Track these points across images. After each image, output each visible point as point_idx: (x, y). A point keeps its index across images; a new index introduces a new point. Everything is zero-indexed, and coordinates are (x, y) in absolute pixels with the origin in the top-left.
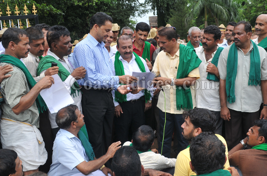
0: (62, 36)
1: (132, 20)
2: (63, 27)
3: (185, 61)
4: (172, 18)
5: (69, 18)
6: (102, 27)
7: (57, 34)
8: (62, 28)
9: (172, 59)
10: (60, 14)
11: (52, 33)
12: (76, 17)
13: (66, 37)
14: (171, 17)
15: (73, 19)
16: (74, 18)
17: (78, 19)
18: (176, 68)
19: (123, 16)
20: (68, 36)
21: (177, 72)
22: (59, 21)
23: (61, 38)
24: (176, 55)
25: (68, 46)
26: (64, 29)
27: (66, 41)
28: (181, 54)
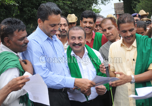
0: (17, 31)
1: (96, 8)
2: (18, 20)
3: (144, 51)
4: (141, 4)
5: (25, 9)
6: (46, 22)
7: (11, 29)
8: (16, 22)
9: (128, 50)
10: (14, 5)
11: (5, 28)
12: (33, 8)
13: (21, 32)
14: (139, 2)
15: (29, 11)
16: (30, 9)
17: (35, 10)
18: (134, 60)
19: (84, 4)
20: (23, 31)
21: (134, 65)
22: (13, 12)
23: (15, 33)
24: (133, 46)
25: (23, 42)
26: (19, 23)
27: (21, 37)
28: (138, 44)
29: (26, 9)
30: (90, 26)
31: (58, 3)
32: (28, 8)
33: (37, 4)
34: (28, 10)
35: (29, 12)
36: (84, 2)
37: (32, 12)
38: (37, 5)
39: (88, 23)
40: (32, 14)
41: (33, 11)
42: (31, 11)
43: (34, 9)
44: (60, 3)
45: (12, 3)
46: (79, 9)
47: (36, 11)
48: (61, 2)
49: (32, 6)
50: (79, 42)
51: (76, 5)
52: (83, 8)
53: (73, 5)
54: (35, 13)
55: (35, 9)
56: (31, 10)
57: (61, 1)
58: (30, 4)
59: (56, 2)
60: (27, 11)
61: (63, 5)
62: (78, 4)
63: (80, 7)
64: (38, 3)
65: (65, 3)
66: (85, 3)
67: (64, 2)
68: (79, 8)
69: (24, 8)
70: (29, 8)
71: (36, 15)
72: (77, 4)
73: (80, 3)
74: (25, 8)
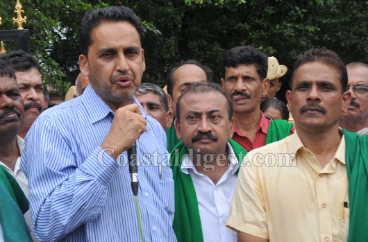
24: (338, 161)
29: (195, 44)
30: (244, 88)
31: (280, 31)
32: (199, 41)
33: (225, 32)
34: (198, 46)
35: (199, 53)
36: (360, 27)
37: (208, 52)
38: (223, 33)
39: (240, 80)
40: (208, 56)
41: (211, 51)
42: (206, 48)
43: (216, 43)
44: (285, 31)
45: (145, 27)
46: (343, 47)
47: (219, 49)
48: (290, 27)
49: (210, 36)
50: (209, 129)
51: (335, 36)
52: (355, 45)
53: (326, 36)
54: (217, 54)
55: (218, 43)
56: (207, 46)
57: (289, 25)
58: (206, 31)
59: (275, 26)
60: (197, 50)
61: (293, 34)
62: (342, 34)
63: (348, 43)
64: (226, 29)
65: (301, 30)
66: (363, 30)
67: (297, 26)
68: (343, 45)
69: (190, 42)
70: (203, 41)
71: (218, 62)
72: (338, 32)
73: (349, 31)
74: (192, 41)
